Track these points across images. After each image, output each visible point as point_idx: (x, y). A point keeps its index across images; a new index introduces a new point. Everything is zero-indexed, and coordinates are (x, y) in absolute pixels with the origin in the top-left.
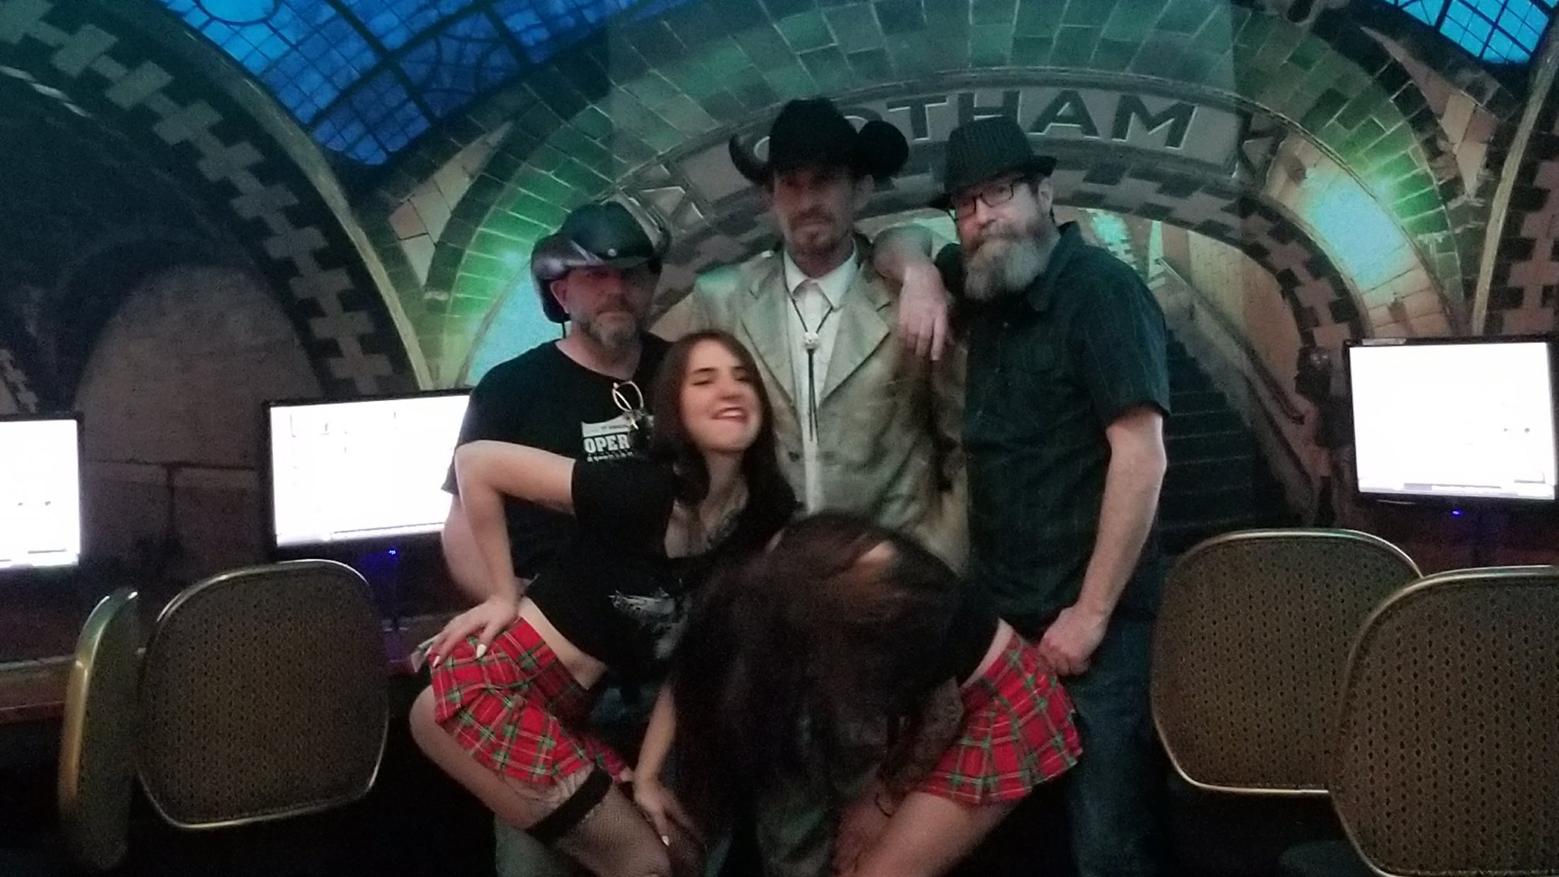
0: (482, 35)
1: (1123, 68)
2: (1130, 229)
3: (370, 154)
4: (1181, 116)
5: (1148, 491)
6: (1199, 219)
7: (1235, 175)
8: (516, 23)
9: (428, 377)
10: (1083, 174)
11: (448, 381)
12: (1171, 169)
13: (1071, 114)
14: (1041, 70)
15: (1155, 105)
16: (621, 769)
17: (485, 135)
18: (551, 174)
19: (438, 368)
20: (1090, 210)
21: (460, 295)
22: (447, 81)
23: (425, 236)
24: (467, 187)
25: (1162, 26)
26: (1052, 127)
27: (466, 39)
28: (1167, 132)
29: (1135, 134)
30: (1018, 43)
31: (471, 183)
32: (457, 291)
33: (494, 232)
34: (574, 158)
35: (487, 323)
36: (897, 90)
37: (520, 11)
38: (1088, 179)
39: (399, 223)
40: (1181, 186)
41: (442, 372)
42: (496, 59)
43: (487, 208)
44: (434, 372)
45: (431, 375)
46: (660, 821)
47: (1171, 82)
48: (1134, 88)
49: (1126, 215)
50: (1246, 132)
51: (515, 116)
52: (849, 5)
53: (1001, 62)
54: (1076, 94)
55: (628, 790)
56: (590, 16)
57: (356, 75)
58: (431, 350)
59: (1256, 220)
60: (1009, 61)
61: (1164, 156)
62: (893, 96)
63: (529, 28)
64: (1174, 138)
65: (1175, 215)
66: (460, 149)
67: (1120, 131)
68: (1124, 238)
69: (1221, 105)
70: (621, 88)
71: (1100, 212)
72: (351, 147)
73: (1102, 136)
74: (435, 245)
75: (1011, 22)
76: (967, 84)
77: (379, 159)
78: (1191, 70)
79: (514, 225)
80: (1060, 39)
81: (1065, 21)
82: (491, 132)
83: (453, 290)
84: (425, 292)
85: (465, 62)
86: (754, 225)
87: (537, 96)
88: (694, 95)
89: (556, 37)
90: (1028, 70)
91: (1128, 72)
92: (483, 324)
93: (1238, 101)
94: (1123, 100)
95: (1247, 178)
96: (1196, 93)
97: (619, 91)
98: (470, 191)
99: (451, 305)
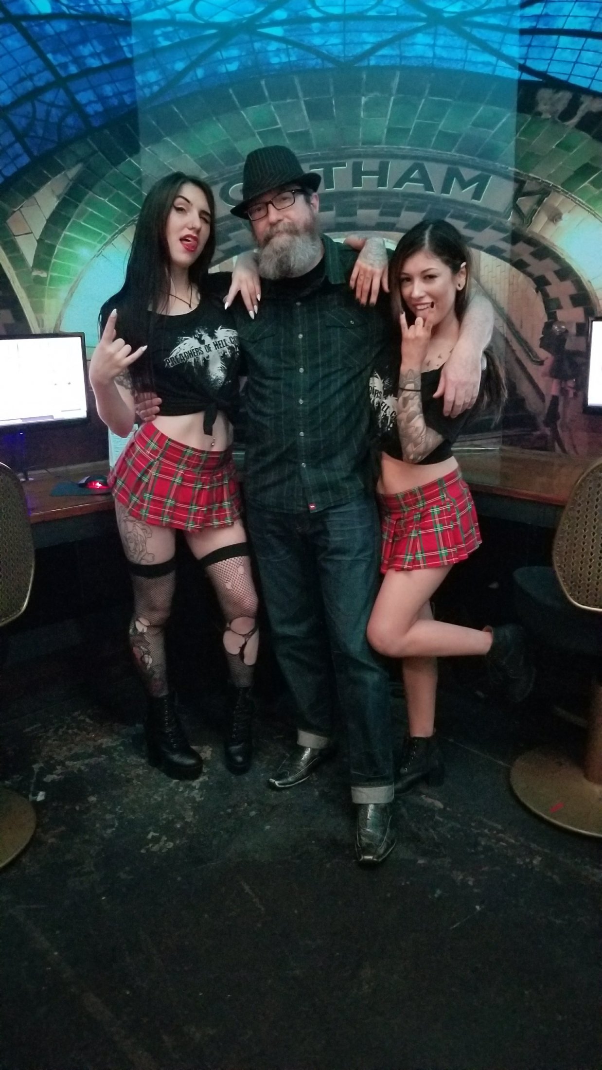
0: (61, 104)
1: (450, 150)
4: (482, 181)
6: (486, 245)
7: (510, 219)
8: (83, 97)
9: (37, 326)
10: (424, 214)
11: (49, 328)
12: (474, 214)
13: (418, 177)
14: (402, 149)
15: (467, 174)
17: (65, 171)
18: (106, 200)
19: (43, 320)
21: (55, 274)
22: (40, 132)
23: (30, 235)
24: (56, 204)
25: (475, 125)
26: (407, 184)
27: (52, 105)
28: (473, 191)
29: (456, 193)
30: (390, 130)
31: (58, 202)
32: (53, 271)
33: (73, 235)
34: (120, 192)
35: (71, 293)
36: (316, 159)
37: (84, 90)
39: (13, 225)
40: (479, 224)
41: (45, 324)
42: (70, 121)
43: (69, 219)
44: (41, 323)
45: (39, 326)
47: (478, 160)
48: (454, 163)
50: (519, 192)
51: (84, 160)
52: (288, 101)
53: (379, 144)
54: (422, 165)
56: (127, 100)
58: (38, 309)
59: (521, 247)
60: (384, 141)
61: (472, 206)
62: (314, 161)
63: (90, 102)
64: (477, 195)
65: (475, 243)
66: (49, 179)
67: (446, 189)
69: (507, 177)
70: (146, 149)
73: (436, 192)
74: (38, 241)
75: (386, 116)
76: (359, 156)
78: (490, 153)
79: (85, 231)
80: (415, 130)
81: (418, 118)
82: (69, 169)
83: (49, 271)
84: (32, 271)
85: (51, 120)
86: (229, 239)
87: (97, 149)
88: (192, 156)
89: (107, 111)
90: (394, 148)
91: (453, 152)
92: (69, 293)
93: (517, 174)
94: (449, 169)
95: (518, 221)
96: (491, 167)
97: (146, 151)
98: (57, 207)
99: (48, 281)
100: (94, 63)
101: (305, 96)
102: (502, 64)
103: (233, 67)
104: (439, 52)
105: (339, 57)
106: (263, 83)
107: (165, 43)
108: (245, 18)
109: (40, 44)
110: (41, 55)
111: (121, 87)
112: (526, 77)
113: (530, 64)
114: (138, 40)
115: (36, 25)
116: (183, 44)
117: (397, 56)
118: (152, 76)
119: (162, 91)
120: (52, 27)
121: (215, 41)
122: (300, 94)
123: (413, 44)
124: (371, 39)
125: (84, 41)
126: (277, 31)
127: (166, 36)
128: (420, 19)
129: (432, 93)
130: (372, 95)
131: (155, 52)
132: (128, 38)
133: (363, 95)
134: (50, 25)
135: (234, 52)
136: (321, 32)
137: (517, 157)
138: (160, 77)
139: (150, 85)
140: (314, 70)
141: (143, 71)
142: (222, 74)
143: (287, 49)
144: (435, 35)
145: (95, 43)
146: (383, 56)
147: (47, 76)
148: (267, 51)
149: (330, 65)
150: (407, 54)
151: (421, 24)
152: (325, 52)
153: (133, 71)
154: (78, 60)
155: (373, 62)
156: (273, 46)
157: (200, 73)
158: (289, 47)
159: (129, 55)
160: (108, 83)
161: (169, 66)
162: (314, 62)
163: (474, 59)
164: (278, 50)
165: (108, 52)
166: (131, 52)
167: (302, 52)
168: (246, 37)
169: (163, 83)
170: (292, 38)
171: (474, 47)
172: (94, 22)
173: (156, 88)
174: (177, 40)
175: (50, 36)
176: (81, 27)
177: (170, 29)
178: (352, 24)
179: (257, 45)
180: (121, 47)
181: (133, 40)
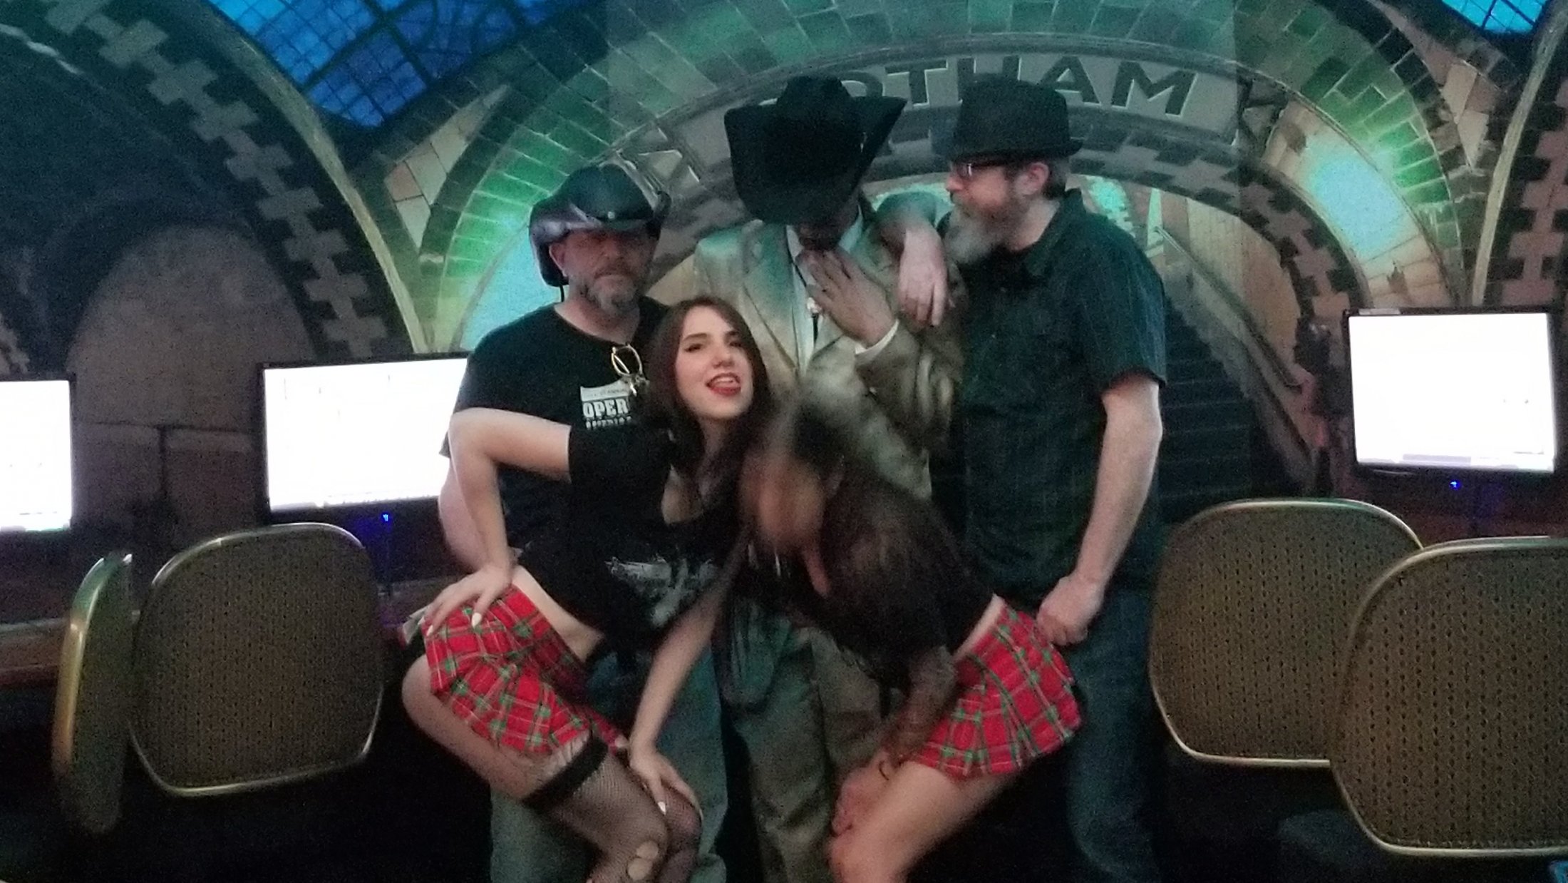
1: (1123, 35)
2: (1130, 198)
3: (366, 116)
4: (1181, 84)
5: (1143, 459)
6: (1198, 187)
7: (1234, 143)
9: (423, 341)
11: (442, 343)
12: (1172, 137)
13: (1072, 80)
14: (1040, 36)
15: (1155, 72)
16: (616, 736)
17: (481, 97)
18: (547, 137)
19: (433, 334)
20: (1089, 178)
21: (456, 259)
22: (444, 43)
23: (420, 199)
24: (464, 149)
28: (1166, 102)
29: (1135, 102)
30: (1018, 9)
31: (467, 146)
32: (455, 253)
33: (489, 195)
34: (571, 122)
35: (482, 286)
36: (897, 56)
39: (393, 185)
40: (1180, 154)
41: (436, 337)
42: (492, 20)
43: (484, 170)
44: (429, 336)
45: (426, 339)
46: (656, 788)
47: (1171, 49)
48: (1132, 55)
49: (1123, 182)
50: (1246, 100)
51: (510, 79)
53: (1001, 29)
54: (1076, 60)
55: (623, 758)
57: (352, 36)
58: (426, 313)
59: (1255, 189)
60: (1008, 26)
61: (1167, 124)
62: (892, 62)
64: (1174, 105)
65: (1175, 183)
66: (453, 111)
67: (1120, 98)
68: (1123, 205)
69: (1221, 73)
70: (619, 51)
71: (1100, 179)
72: (347, 107)
73: (1103, 103)
74: (432, 209)
76: (967, 50)
77: (374, 120)
78: (1191, 36)
79: (510, 188)
80: (1061, 5)
82: (488, 93)
83: (448, 253)
84: (421, 253)
85: (461, 23)
87: (534, 59)
88: (692, 58)
90: (1026, 36)
91: (1128, 39)
92: (479, 288)
93: (1239, 70)
94: (1123, 67)
95: (1246, 146)
96: (1196, 60)
97: (616, 54)
98: (467, 153)
99: (445, 269)
137: (1238, 40)
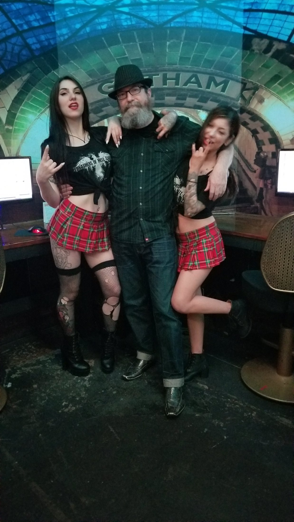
0: (20, 44)
1: (210, 68)
4: (226, 83)
7: (239, 102)
8: (30, 41)
9: (8, 153)
10: (197, 99)
11: (13, 154)
12: (222, 100)
13: (195, 81)
14: (187, 67)
15: (219, 79)
17: (22, 77)
18: (42, 92)
20: (199, 110)
21: (16, 128)
22: (9, 58)
23: (4, 108)
24: (17, 93)
25: (222, 56)
26: (189, 85)
27: (15, 44)
28: (221, 88)
29: (213, 89)
30: (181, 58)
31: (18, 92)
32: (16, 126)
33: (25, 108)
34: (49, 88)
36: (145, 72)
37: (31, 37)
38: (198, 101)
41: (12, 151)
42: (24, 52)
43: (24, 101)
44: (9, 151)
47: (224, 73)
48: (213, 74)
50: (244, 89)
51: (30, 72)
52: (131, 43)
53: (176, 64)
54: (197, 75)
56: (52, 42)
58: (8, 144)
60: (178, 64)
61: (221, 95)
63: (34, 43)
64: (223, 90)
66: (13, 81)
67: (208, 87)
69: (237, 81)
70: (62, 67)
71: (201, 111)
73: (203, 88)
74: (8, 111)
75: (179, 51)
76: (165, 70)
78: (230, 69)
79: (31, 107)
80: (193, 58)
81: (195, 52)
82: (23, 76)
83: (14, 126)
84: (5, 125)
85: (14, 52)
86: (102, 111)
87: (37, 66)
88: (84, 70)
89: (43, 48)
90: (183, 67)
91: (212, 69)
92: (23, 137)
93: (243, 80)
94: (210, 77)
95: (243, 102)
96: (230, 77)
97: (61, 67)
98: (17, 95)
99: (13, 131)
100: (36, 24)
101: (139, 41)
102: (235, 26)
103: (104, 27)
104: (204, 20)
105: (156, 22)
106: (119, 34)
107: (70, 15)
108: (110, 3)
109: (9, 14)
110: (10, 20)
111: (49, 36)
112: (247, 32)
113: (248, 26)
114: (58, 13)
115: (7, 5)
116: (79, 15)
117: (184, 22)
118: (65, 31)
119: (69, 38)
120: (15, 6)
121: (95, 14)
122: (137, 40)
123: (192, 16)
124: (171, 14)
125: (31, 13)
126: (126, 10)
127: (71, 11)
128: (196, 4)
129: (201, 40)
130: (172, 41)
131: (66, 19)
132: (53, 12)
133: (168, 41)
134: (14, 5)
135: (105, 20)
136: (148, 10)
137: (242, 71)
138: (68, 31)
139: (63, 35)
140: (144, 29)
141: (60, 29)
142: (99, 30)
143: (131, 18)
144: (203, 12)
145: (36, 14)
146: (178, 22)
147: (13, 30)
148: (120, 19)
149: (152, 26)
150: (189, 21)
151: (196, 6)
152: (149, 20)
153: (55, 28)
154: (28, 23)
155: (172, 25)
156: (124, 17)
157: (88, 29)
158: (132, 17)
159: (53, 21)
160: (43, 34)
161: (73, 26)
162: (144, 25)
163: (221, 24)
164: (126, 19)
165: (43, 19)
166: (54, 19)
167: (138, 20)
168: (111, 12)
169: (70, 34)
170: (133, 13)
171: (222, 18)
172: (36, 4)
173: (66, 37)
174: (77, 13)
175: (15, 11)
176: (29, 7)
177: (73, 8)
178: (162, 7)
179: (116, 16)
180: (49, 17)
181: (55, 13)
